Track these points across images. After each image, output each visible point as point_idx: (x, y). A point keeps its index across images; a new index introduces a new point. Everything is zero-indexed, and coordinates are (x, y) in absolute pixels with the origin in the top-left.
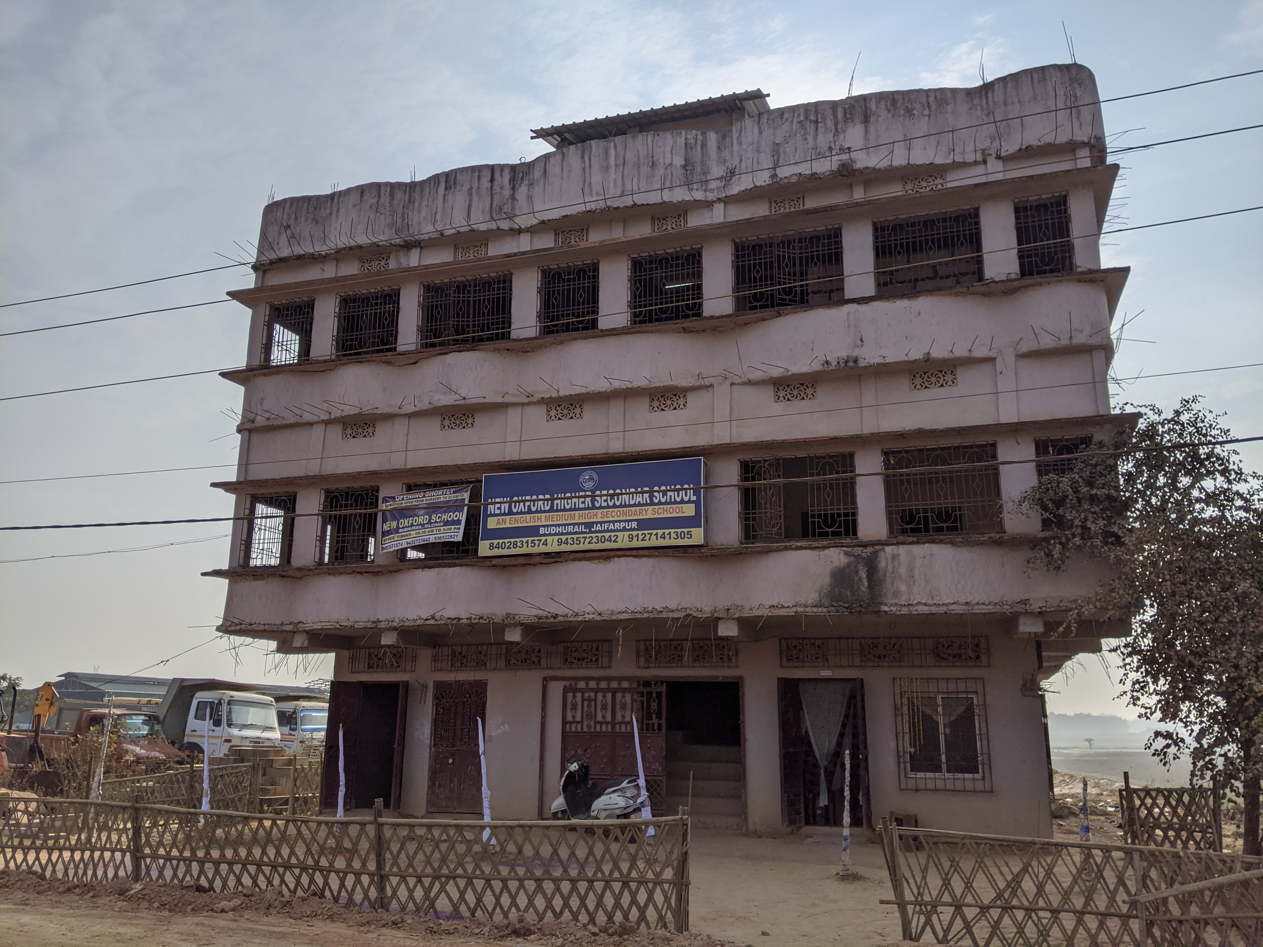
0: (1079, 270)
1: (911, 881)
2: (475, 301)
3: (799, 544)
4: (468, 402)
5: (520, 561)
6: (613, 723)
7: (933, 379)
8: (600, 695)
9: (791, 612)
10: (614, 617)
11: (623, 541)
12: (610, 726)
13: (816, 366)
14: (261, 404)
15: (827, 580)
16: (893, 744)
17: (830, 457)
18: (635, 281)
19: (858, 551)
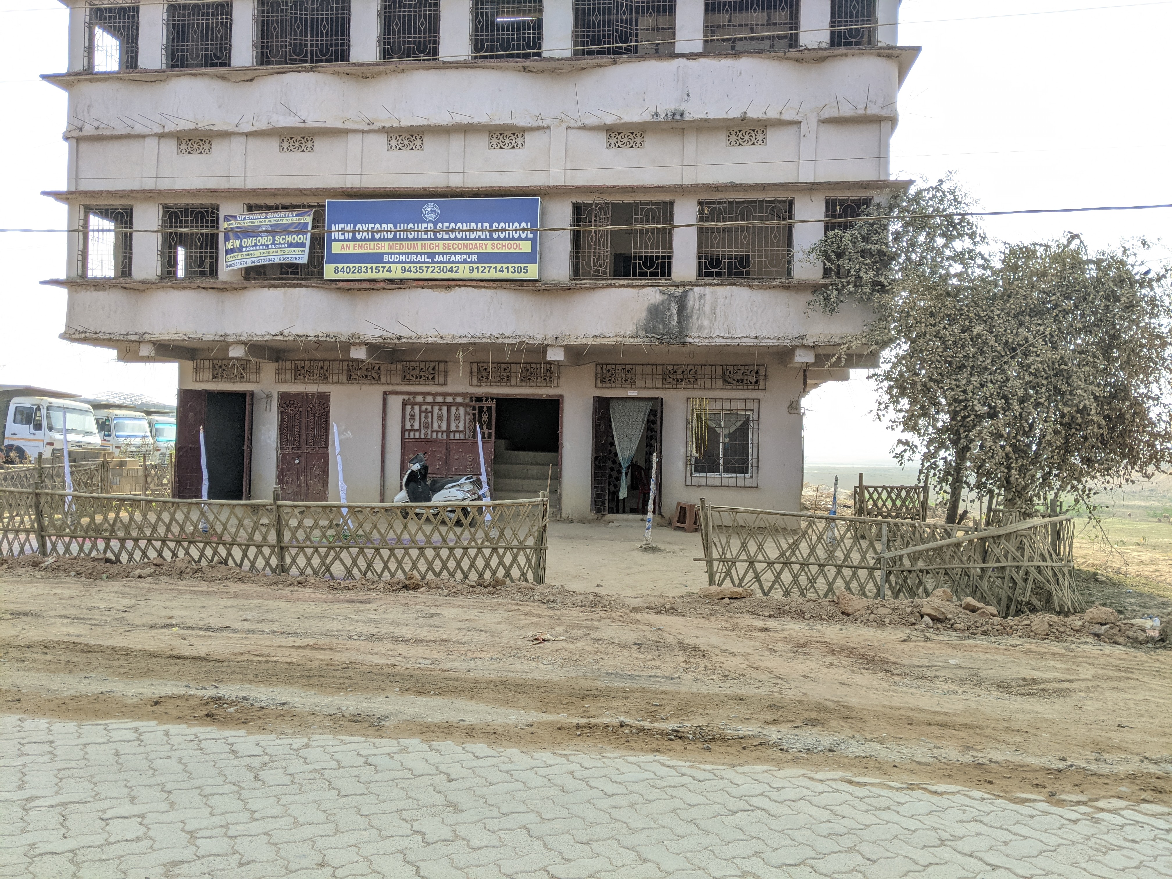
0: (879, 45)
1: (718, 544)
2: (312, 19)
3: (622, 282)
4: (307, 125)
5: (365, 285)
6: (448, 431)
7: (747, 137)
8: (436, 408)
9: (612, 341)
10: (455, 341)
11: (464, 272)
12: (445, 435)
13: (647, 117)
14: (88, 111)
15: (644, 315)
16: (683, 450)
17: (653, 204)
18: (477, 14)
19: (672, 290)
